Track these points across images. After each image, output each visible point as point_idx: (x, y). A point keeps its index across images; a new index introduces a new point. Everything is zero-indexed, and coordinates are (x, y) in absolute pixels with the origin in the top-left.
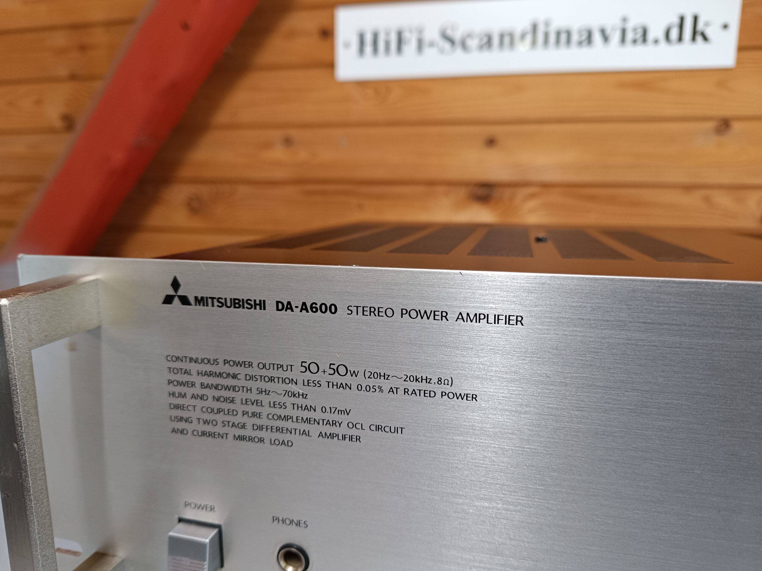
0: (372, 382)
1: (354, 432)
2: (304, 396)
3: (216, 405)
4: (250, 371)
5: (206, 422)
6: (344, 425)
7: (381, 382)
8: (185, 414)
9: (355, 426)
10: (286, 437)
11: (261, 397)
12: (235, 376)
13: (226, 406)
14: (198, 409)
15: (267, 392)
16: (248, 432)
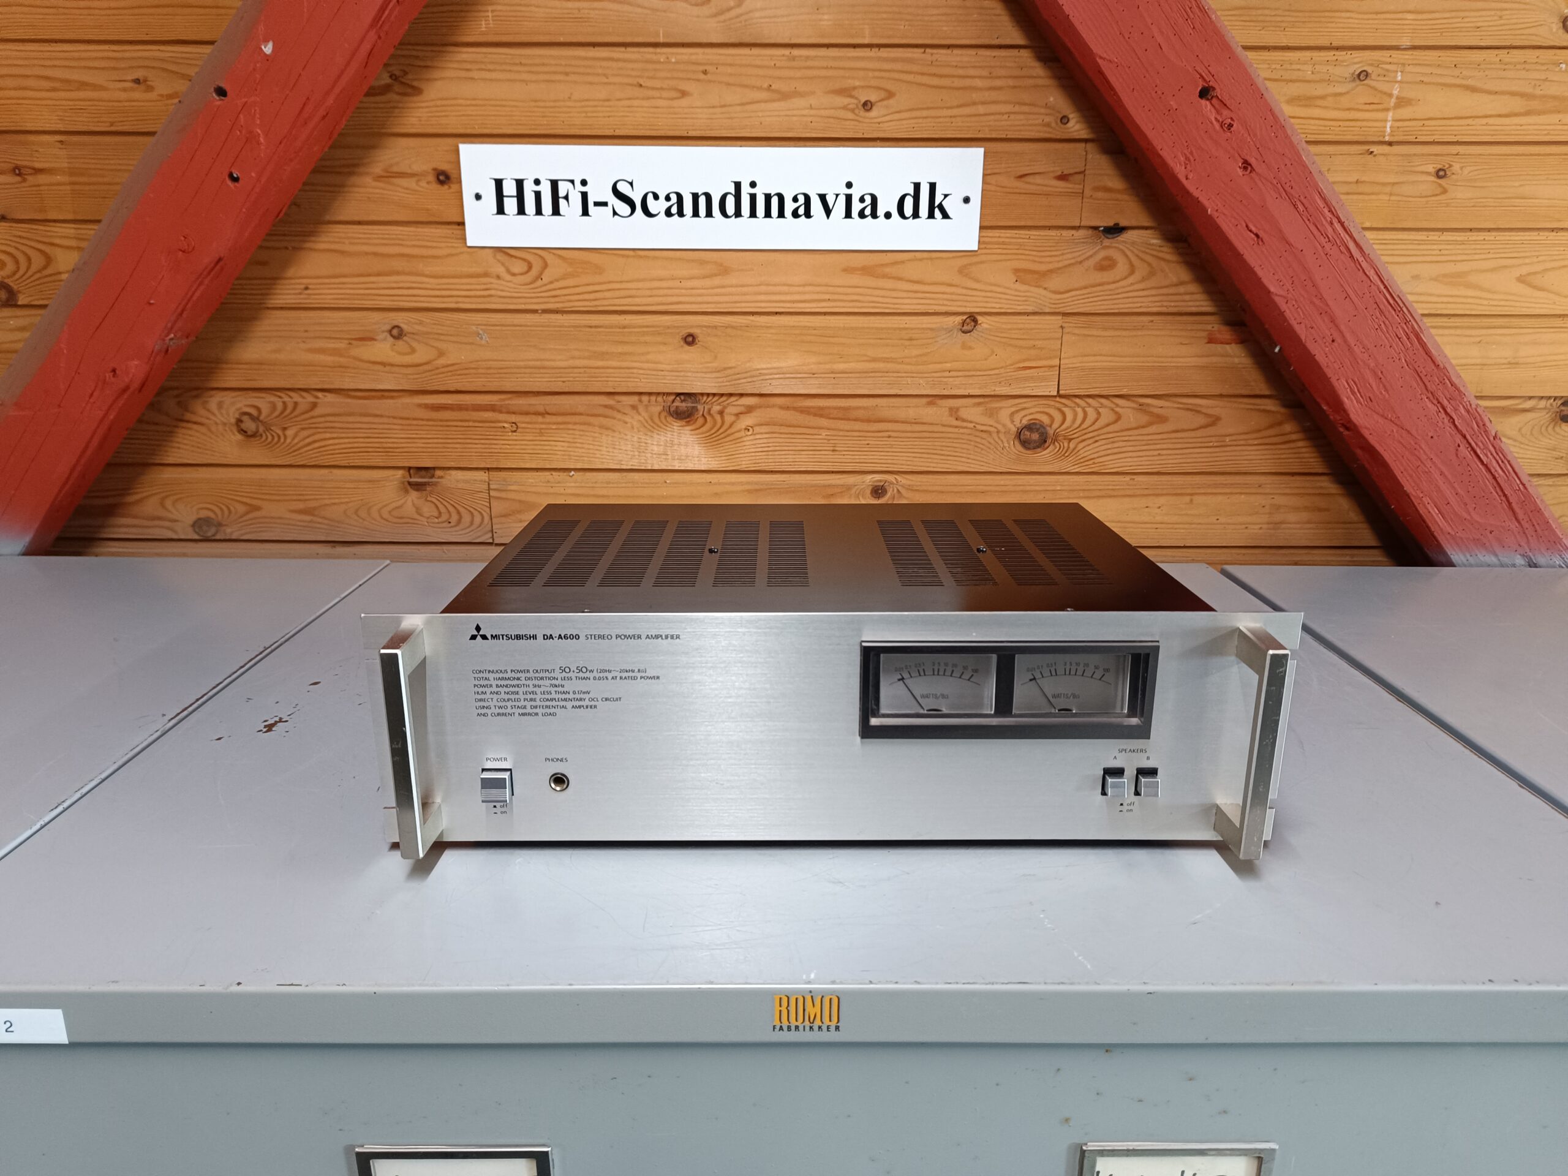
0: (601, 675)
1: (593, 703)
2: (563, 686)
3: (506, 697)
4: (528, 675)
5: (500, 707)
6: (587, 700)
7: (605, 674)
8: (485, 704)
9: (593, 700)
10: (552, 710)
11: (537, 689)
12: (518, 679)
13: (512, 697)
14: (495, 700)
15: (540, 686)
16: (528, 710)
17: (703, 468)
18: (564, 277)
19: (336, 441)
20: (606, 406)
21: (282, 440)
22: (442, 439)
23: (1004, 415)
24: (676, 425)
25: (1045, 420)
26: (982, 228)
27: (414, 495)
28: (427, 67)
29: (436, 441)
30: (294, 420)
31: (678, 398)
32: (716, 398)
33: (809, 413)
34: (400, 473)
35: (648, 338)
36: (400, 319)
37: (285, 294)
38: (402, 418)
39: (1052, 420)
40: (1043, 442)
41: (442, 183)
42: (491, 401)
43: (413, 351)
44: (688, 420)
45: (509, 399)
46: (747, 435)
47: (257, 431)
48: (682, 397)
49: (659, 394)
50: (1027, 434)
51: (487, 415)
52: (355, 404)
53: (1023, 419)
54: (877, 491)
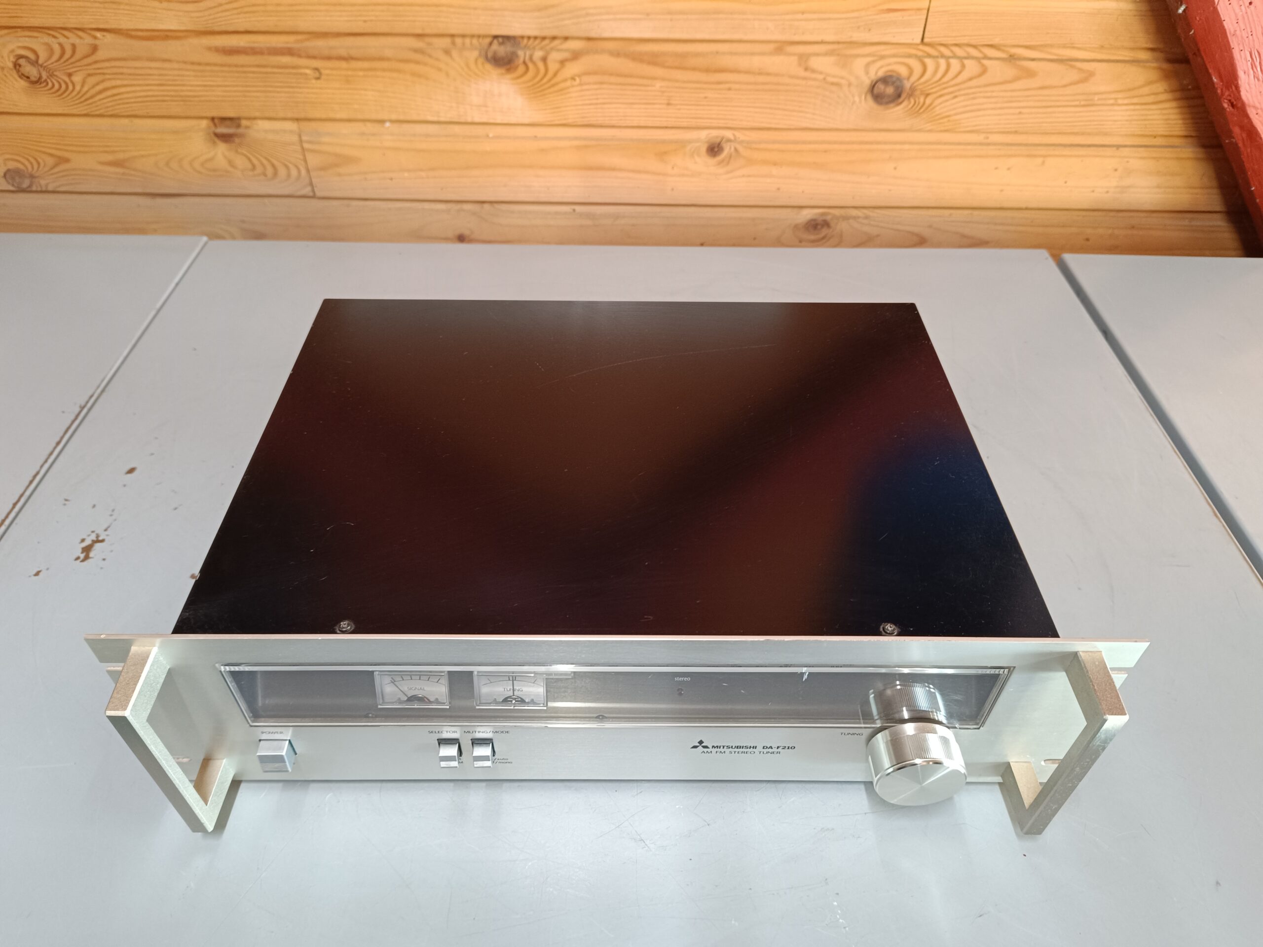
17: (526, 121)
19: (129, 89)
20: (416, 51)
21: (71, 87)
22: (242, 86)
23: (859, 65)
24: (495, 73)
25: (903, 71)
27: (223, 146)
29: (235, 89)
30: (78, 64)
31: (495, 41)
32: (537, 41)
33: (642, 61)
38: (193, 63)
39: (911, 71)
40: (897, 96)
42: (287, 43)
44: (508, 67)
45: (307, 40)
46: (573, 86)
47: (40, 78)
48: (500, 40)
49: (473, 36)
50: (881, 87)
51: (286, 60)
52: (140, 46)
53: (878, 70)
54: (714, 149)
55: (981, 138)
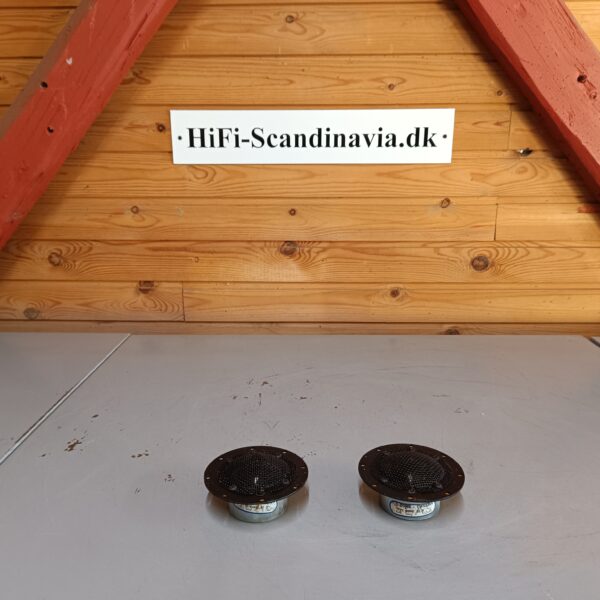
17: (299, 281)
18: (225, 180)
19: (103, 267)
20: (247, 248)
21: (73, 267)
22: (159, 266)
23: (464, 252)
24: (285, 258)
25: (487, 254)
26: (453, 151)
27: (142, 296)
28: (153, 69)
29: (155, 267)
30: (80, 256)
31: (286, 244)
32: (306, 244)
33: (357, 252)
34: (135, 284)
35: (271, 212)
36: (136, 202)
37: (76, 189)
38: (137, 255)
39: (491, 255)
40: (485, 266)
41: (161, 131)
42: (185, 245)
43: (144, 219)
44: (291, 255)
45: (195, 244)
46: (322, 264)
47: (60, 263)
48: (288, 243)
49: (275, 241)
50: (477, 262)
51: (183, 253)
52: (112, 248)
53: (475, 254)
54: (394, 293)
55: (533, 286)
